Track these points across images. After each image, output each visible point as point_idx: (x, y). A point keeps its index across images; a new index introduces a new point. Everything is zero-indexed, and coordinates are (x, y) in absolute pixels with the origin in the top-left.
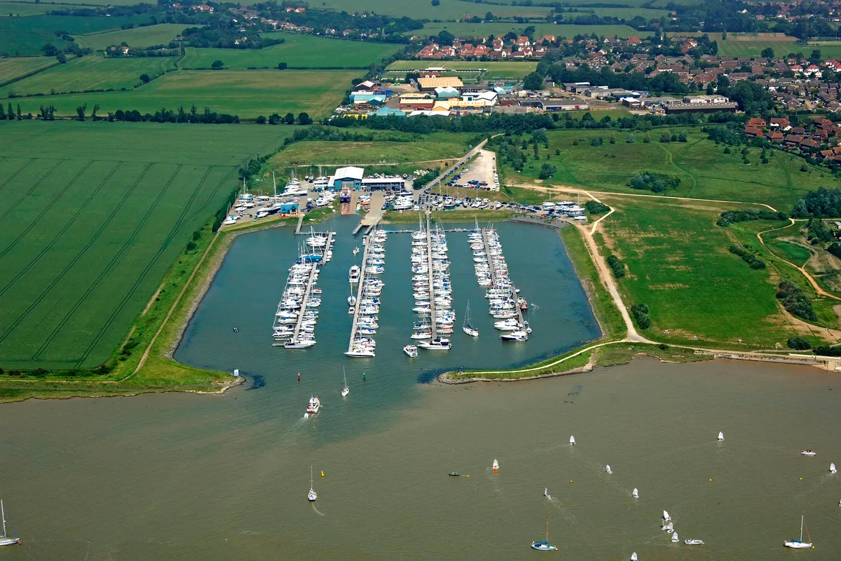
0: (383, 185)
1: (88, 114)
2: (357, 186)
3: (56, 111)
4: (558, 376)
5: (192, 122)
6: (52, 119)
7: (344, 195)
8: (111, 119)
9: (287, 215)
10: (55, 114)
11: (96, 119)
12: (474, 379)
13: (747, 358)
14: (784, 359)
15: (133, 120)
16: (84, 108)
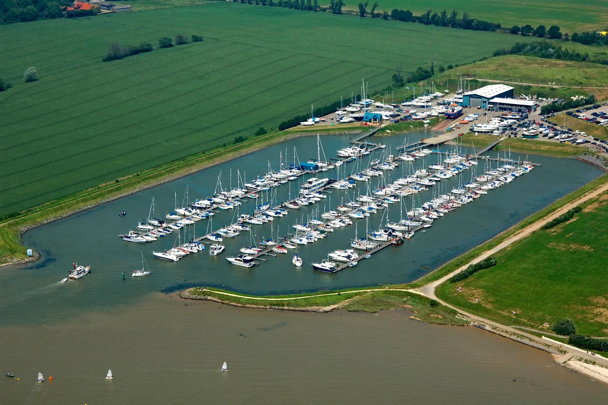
0: (510, 107)
1: (368, 10)
2: (484, 104)
3: (344, 5)
4: (289, 310)
5: (453, 26)
6: (340, 13)
7: (451, 111)
8: (385, 17)
9: (368, 123)
10: (343, 9)
11: (375, 16)
12: (209, 298)
13: (498, 332)
14: (531, 340)
15: (404, 20)
16: (366, 5)
